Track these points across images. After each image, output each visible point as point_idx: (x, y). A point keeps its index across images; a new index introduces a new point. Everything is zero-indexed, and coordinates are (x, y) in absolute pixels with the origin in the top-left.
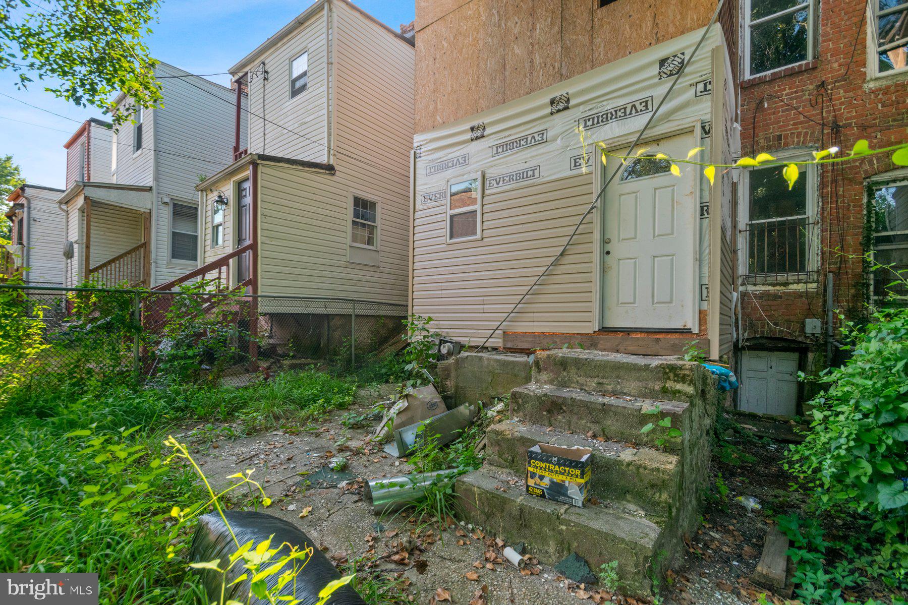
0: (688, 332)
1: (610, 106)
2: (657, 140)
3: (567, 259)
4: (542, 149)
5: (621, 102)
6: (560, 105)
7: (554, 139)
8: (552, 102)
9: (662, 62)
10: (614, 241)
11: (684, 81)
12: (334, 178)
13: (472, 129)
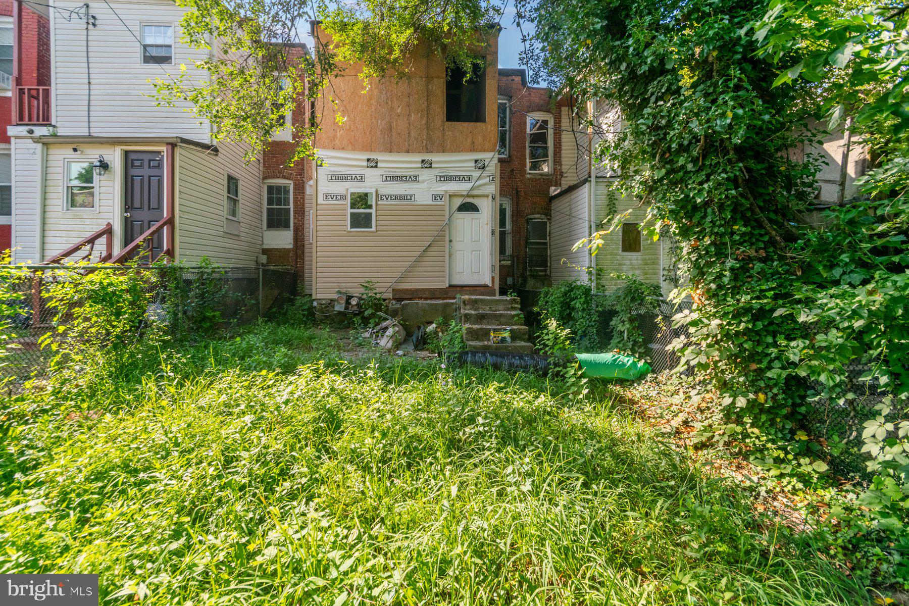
0: (487, 286)
1: (453, 174)
2: (473, 196)
3: (432, 249)
4: (416, 185)
5: (459, 174)
6: (427, 165)
7: (423, 182)
8: (423, 161)
9: (476, 161)
10: (454, 241)
11: (485, 174)
12: (217, 158)
13: (368, 160)
